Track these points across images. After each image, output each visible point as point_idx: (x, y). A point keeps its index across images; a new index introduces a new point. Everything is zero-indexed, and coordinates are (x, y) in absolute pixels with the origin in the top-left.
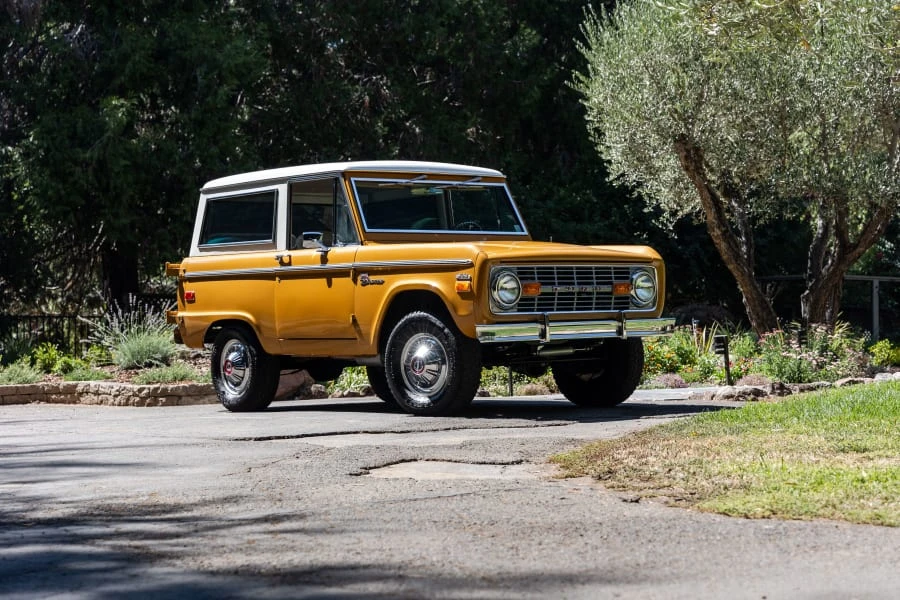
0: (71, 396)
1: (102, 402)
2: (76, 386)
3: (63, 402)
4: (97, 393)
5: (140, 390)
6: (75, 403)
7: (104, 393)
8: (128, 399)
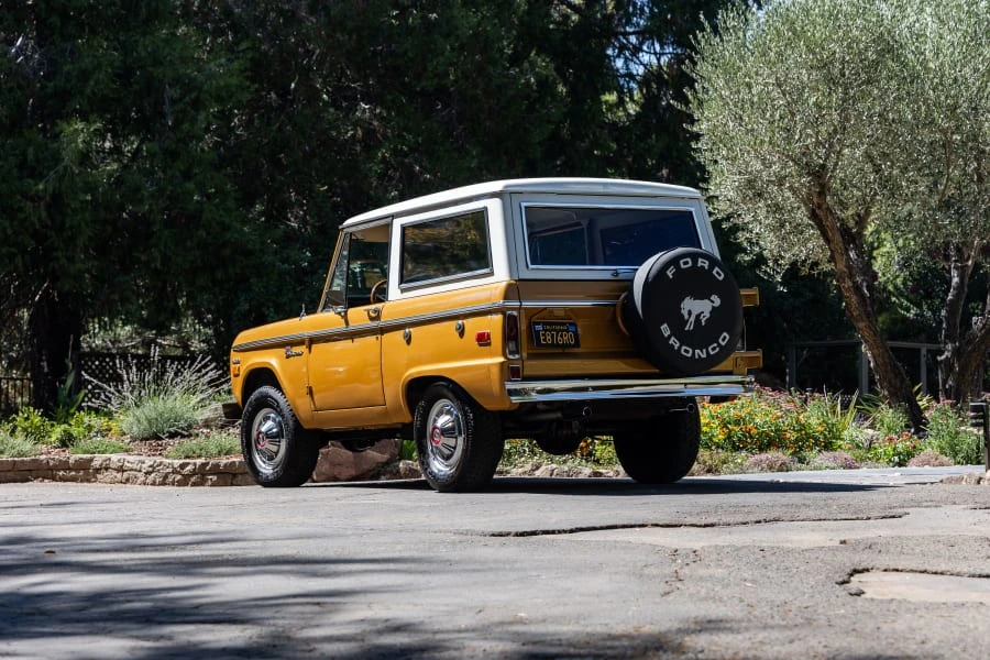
0: (85, 472)
1: (127, 480)
2: (91, 460)
3: (73, 479)
4: (121, 469)
5: (183, 466)
6: (89, 481)
7: (132, 470)
8: (166, 477)
